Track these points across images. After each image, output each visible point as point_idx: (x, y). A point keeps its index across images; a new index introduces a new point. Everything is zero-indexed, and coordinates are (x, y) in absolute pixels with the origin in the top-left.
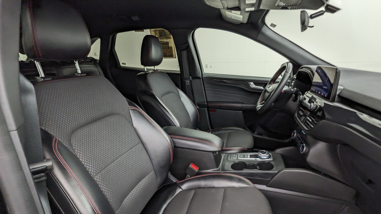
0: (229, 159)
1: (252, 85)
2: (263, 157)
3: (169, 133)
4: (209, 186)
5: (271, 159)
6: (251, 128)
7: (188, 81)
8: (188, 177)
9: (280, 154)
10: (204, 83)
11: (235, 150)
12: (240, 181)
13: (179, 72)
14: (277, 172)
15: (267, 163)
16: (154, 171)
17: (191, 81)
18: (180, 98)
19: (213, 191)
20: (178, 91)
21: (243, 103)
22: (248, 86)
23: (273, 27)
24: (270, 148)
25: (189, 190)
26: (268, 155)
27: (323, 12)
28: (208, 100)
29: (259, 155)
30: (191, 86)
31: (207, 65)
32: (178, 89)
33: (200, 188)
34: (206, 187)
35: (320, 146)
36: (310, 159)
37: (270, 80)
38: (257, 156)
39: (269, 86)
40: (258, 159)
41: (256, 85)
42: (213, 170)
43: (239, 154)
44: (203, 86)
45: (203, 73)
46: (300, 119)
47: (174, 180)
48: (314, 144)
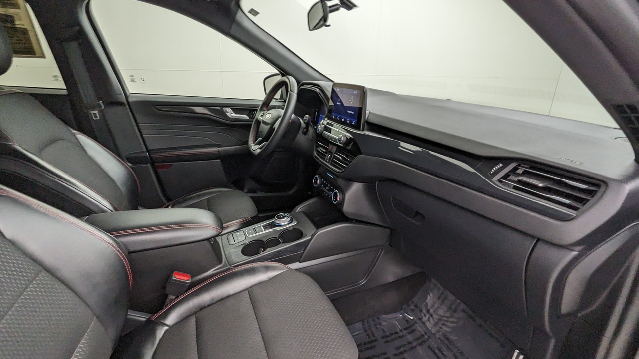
0: (232, 242)
1: (230, 113)
2: (282, 224)
3: (108, 230)
4: (220, 297)
5: (294, 223)
6: (237, 185)
7: (96, 112)
8: (172, 300)
9: (303, 212)
10: (135, 114)
11: (234, 225)
12: (267, 268)
13: (65, 92)
14: (310, 238)
15: (292, 230)
16: (97, 317)
17: (102, 112)
18: (84, 150)
19: (229, 302)
20: (75, 136)
21: (219, 146)
22: (224, 114)
23: (253, 15)
24: (287, 207)
25: (184, 320)
26: (289, 219)
27: (338, 7)
28: (150, 147)
29: (277, 222)
30: (106, 121)
31: (132, 76)
32: (74, 131)
33: (202, 308)
34: (214, 302)
35: (356, 188)
36: (347, 208)
37: (260, 103)
38: (273, 225)
39: (261, 114)
40: (277, 229)
41: (236, 113)
42: (216, 268)
43: (246, 230)
44: (133, 119)
45: (128, 94)
46: (324, 159)
47: (142, 317)
48: (348, 187)
